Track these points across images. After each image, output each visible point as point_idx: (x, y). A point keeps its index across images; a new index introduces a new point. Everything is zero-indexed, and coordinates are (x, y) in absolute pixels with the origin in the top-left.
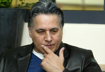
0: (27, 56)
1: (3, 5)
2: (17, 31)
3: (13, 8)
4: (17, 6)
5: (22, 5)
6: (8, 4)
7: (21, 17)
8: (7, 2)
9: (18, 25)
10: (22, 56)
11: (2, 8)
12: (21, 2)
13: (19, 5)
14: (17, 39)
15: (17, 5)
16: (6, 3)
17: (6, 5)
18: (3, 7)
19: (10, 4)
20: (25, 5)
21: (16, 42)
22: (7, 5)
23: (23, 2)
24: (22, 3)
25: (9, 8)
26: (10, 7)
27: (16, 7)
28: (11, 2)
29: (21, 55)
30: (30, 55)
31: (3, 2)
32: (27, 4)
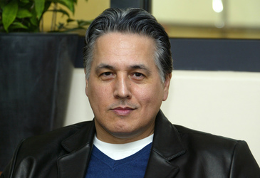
0: (82, 150)
1: (21, 25)
2: (55, 89)
3: (45, 33)
4: (57, 29)
5: (67, 25)
6: (33, 22)
7: (66, 54)
8: (31, 18)
9: (59, 74)
10: (68, 150)
11: (17, 33)
12: (66, 17)
13: (62, 25)
14: (56, 109)
15: (55, 25)
16: (27, 19)
17: (29, 24)
18: (22, 30)
19: (38, 21)
20: (74, 24)
21: (52, 118)
22: (31, 24)
23: (72, 17)
24: (69, 21)
25: (36, 33)
26: (39, 29)
27: (53, 30)
28: (42, 17)
29: (65, 147)
30: (88, 146)
31: (20, 17)
32: (80, 22)
